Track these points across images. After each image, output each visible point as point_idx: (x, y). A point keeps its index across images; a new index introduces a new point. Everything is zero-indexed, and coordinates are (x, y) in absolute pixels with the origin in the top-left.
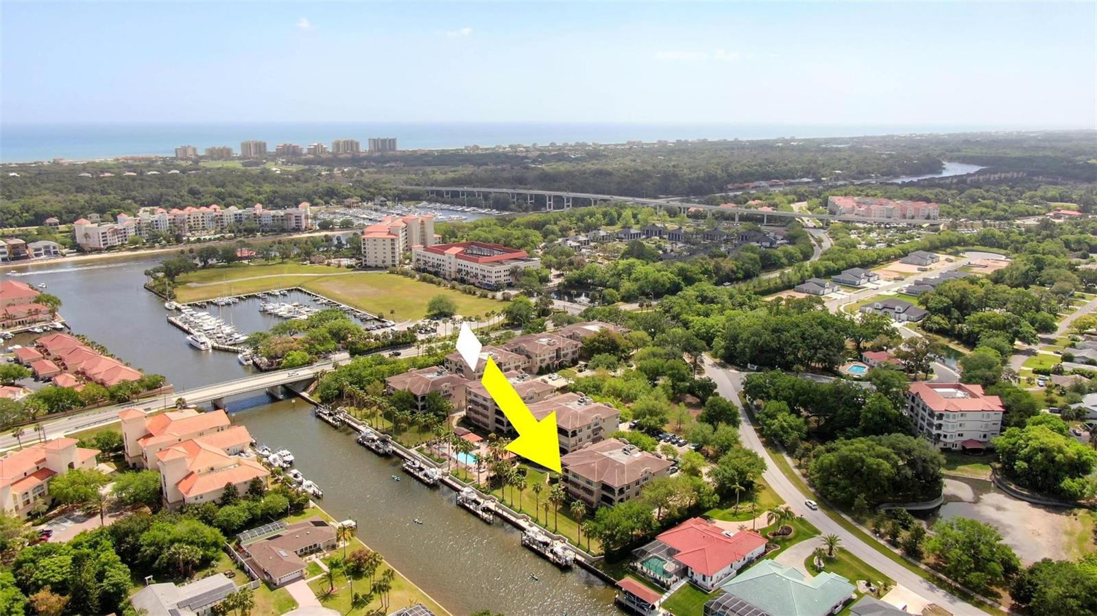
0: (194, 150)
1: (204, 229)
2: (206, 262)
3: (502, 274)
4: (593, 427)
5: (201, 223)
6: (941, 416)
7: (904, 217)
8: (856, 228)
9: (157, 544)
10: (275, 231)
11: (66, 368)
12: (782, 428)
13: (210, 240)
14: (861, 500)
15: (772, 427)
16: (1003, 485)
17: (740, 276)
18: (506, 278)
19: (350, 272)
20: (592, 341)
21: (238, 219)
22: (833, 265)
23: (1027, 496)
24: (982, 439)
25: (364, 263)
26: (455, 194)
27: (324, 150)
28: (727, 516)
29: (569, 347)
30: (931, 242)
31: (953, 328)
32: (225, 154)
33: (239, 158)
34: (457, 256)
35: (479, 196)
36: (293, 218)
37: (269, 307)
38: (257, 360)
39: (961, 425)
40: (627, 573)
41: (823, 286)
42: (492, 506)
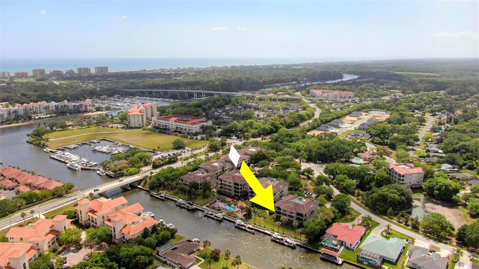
0: (8, 73)
1: (40, 113)
2: (52, 129)
3: (197, 128)
4: (280, 191)
5: (39, 110)
6: (403, 176)
7: (341, 97)
8: (326, 103)
9: (129, 257)
10: (75, 112)
11: (19, 183)
12: (347, 185)
13: (45, 118)
14: (390, 210)
15: (344, 185)
16: (430, 200)
17: (294, 124)
18: (199, 130)
19: (123, 130)
20: (256, 155)
21: (57, 107)
22: (327, 118)
23: (440, 203)
24: (417, 184)
25: (129, 126)
26: (150, 93)
27: (74, 73)
28: (344, 221)
29: (247, 158)
30: (357, 108)
31: (384, 142)
32: (24, 75)
33: (32, 77)
34: (175, 121)
35: (162, 93)
36: (84, 106)
37: (97, 148)
38: (107, 173)
39: (410, 179)
40: (319, 246)
41: (328, 127)
42: (251, 226)
